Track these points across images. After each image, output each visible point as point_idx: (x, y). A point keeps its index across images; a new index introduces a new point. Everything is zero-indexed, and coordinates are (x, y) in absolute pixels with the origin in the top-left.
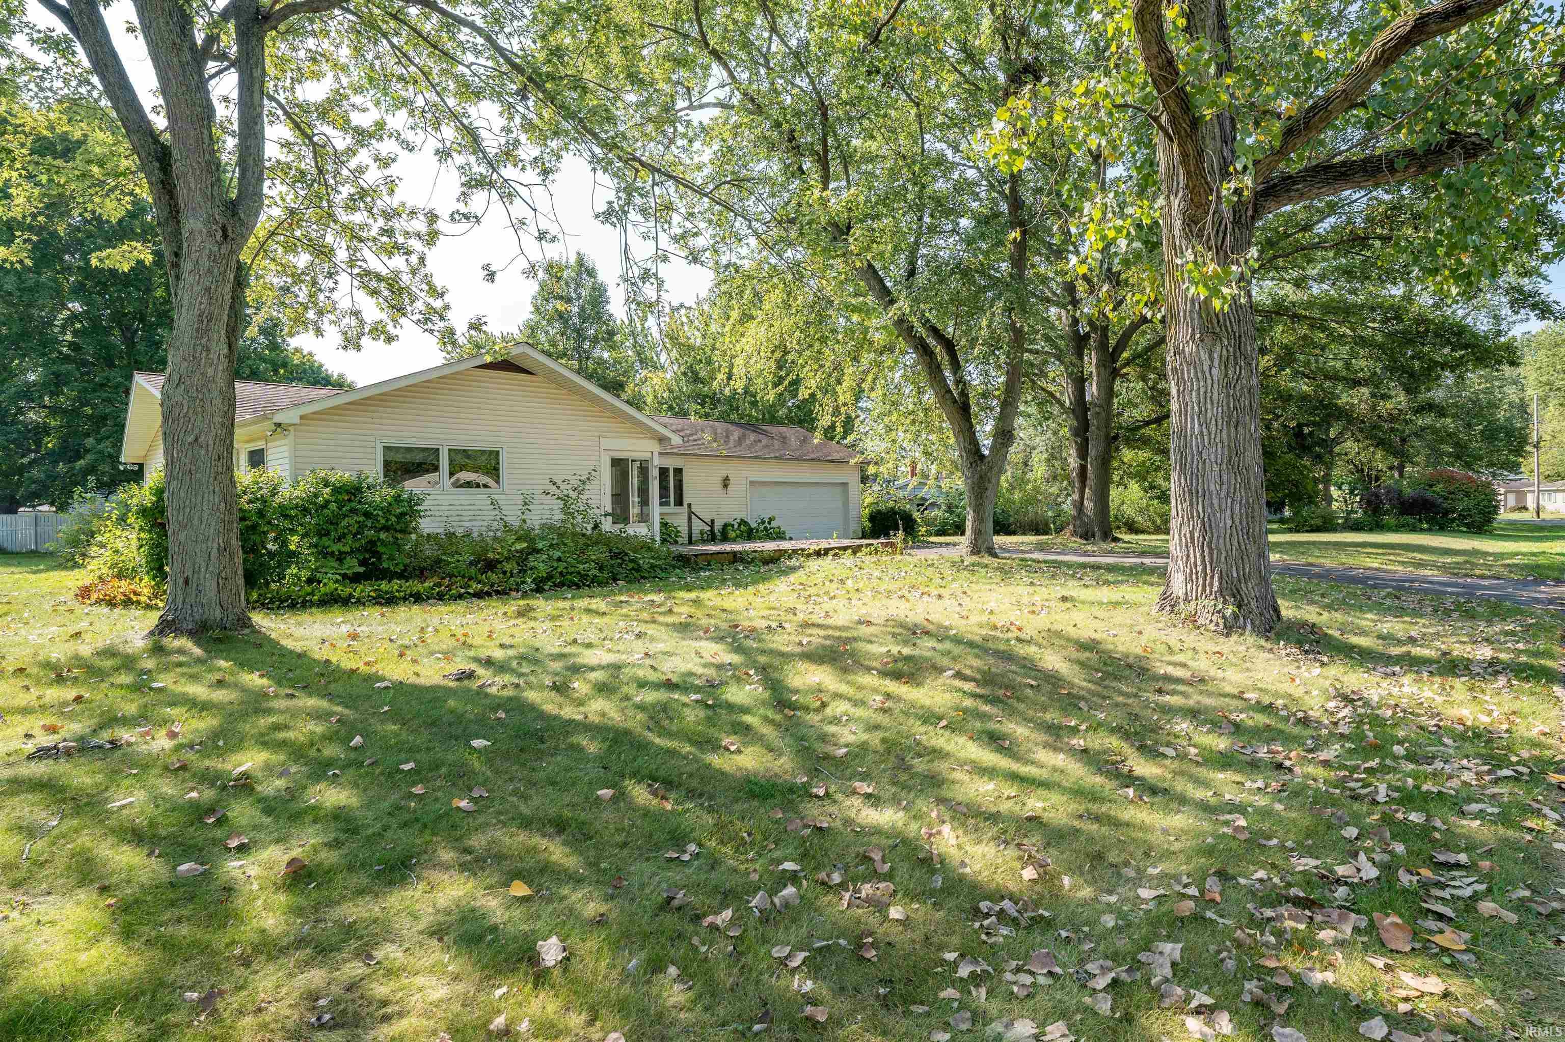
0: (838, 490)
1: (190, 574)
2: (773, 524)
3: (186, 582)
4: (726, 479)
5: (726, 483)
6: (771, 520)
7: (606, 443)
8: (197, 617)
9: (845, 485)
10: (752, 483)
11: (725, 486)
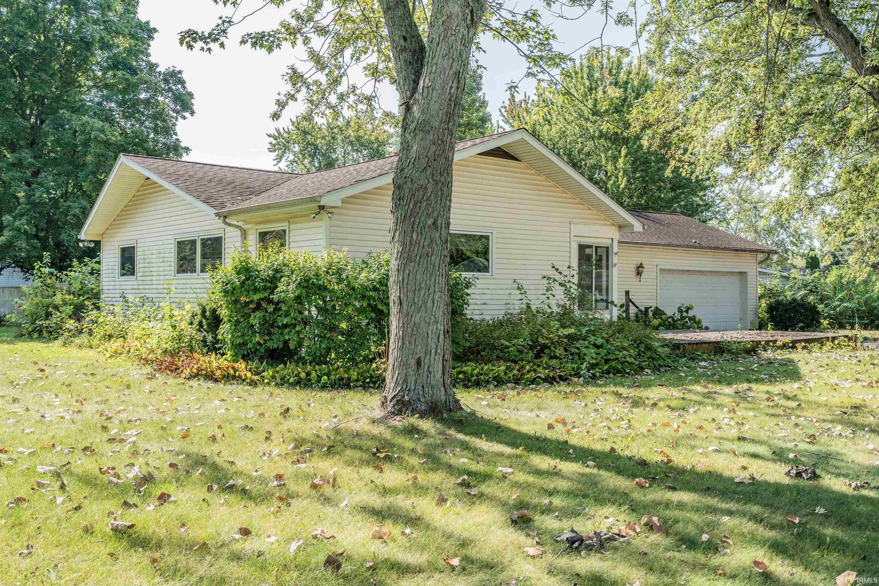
0: (736, 280)
1: (422, 355)
2: (691, 313)
3: (419, 363)
4: (641, 266)
5: (639, 270)
6: (688, 309)
7: (576, 230)
8: (428, 398)
9: (742, 274)
10: (662, 270)
11: (639, 273)
